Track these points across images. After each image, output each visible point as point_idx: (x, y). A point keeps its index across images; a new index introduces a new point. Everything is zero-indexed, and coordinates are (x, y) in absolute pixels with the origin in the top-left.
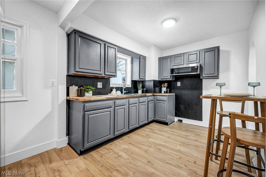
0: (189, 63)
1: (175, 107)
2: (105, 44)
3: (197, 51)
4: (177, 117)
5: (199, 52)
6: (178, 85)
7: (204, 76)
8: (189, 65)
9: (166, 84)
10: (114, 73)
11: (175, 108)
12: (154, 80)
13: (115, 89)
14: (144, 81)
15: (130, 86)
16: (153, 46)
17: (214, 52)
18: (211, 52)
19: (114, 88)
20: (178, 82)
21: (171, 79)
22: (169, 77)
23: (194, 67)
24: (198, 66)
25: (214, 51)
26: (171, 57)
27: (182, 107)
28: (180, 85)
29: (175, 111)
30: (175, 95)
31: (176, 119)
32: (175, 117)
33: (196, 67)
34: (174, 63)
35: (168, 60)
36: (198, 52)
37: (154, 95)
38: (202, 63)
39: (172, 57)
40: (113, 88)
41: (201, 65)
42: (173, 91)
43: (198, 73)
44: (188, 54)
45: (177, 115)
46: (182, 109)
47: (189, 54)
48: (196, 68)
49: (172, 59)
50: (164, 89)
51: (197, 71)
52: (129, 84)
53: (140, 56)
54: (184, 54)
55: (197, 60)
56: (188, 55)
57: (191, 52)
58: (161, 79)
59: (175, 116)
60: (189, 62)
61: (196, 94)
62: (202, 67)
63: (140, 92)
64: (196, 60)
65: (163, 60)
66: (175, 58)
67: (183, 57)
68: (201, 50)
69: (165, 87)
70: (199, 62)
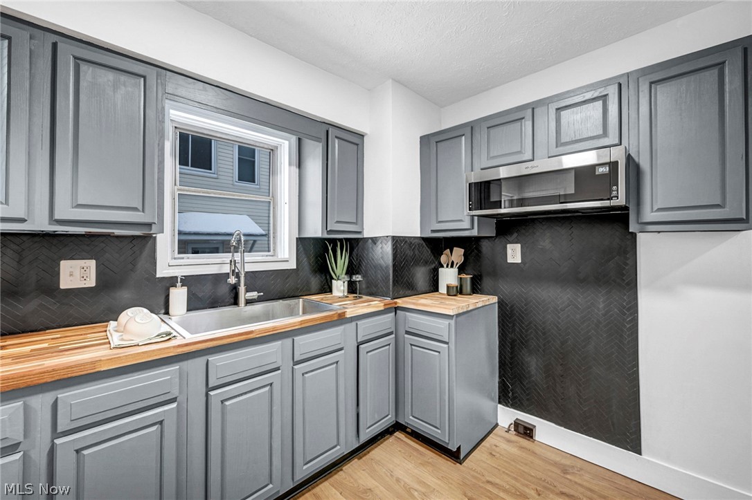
0: (562, 149)
1: (500, 357)
2: (55, 45)
3: (606, 83)
4: (508, 406)
5: (620, 85)
6: (510, 260)
7: (649, 215)
8: (560, 162)
9: (458, 254)
10: (135, 209)
11: (500, 362)
12: (394, 238)
13: (185, 289)
14: (357, 240)
15: (292, 265)
16: (391, 80)
17: (713, 74)
18: (692, 78)
19: (179, 284)
20: (509, 246)
21: (475, 233)
22: (466, 225)
23: (593, 168)
24: (613, 165)
25: (715, 71)
26: (471, 128)
27: (533, 364)
28: (518, 260)
29: (500, 377)
30: (499, 302)
31: (506, 416)
32: (499, 405)
33: (601, 170)
34: (489, 158)
35: (461, 144)
36: (612, 91)
37: (396, 309)
38: (637, 143)
39: (476, 129)
40: (172, 282)
41: (629, 158)
42: (487, 282)
43: (614, 203)
44: (553, 107)
45: (507, 396)
46: (529, 372)
47: (561, 105)
48: (603, 175)
49: (477, 136)
50: (448, 276)
51: (611, 191)
52: (284, 255)
53: (325, 127)
54: (533, 109)
55: (605, 133)
56: (557, 109)
57: (568, 92)
58: (433, 231)
59: (500, 403)
60: (563, 145)
61: (601, 306)
62: (637, 167)
63: (339, 287)
64: (601, 132)
65: (438, 144)
66: (492, 131)
67: (529, 124)
68: (628, 74)
69: (452, 266)
70: (617, 141)
